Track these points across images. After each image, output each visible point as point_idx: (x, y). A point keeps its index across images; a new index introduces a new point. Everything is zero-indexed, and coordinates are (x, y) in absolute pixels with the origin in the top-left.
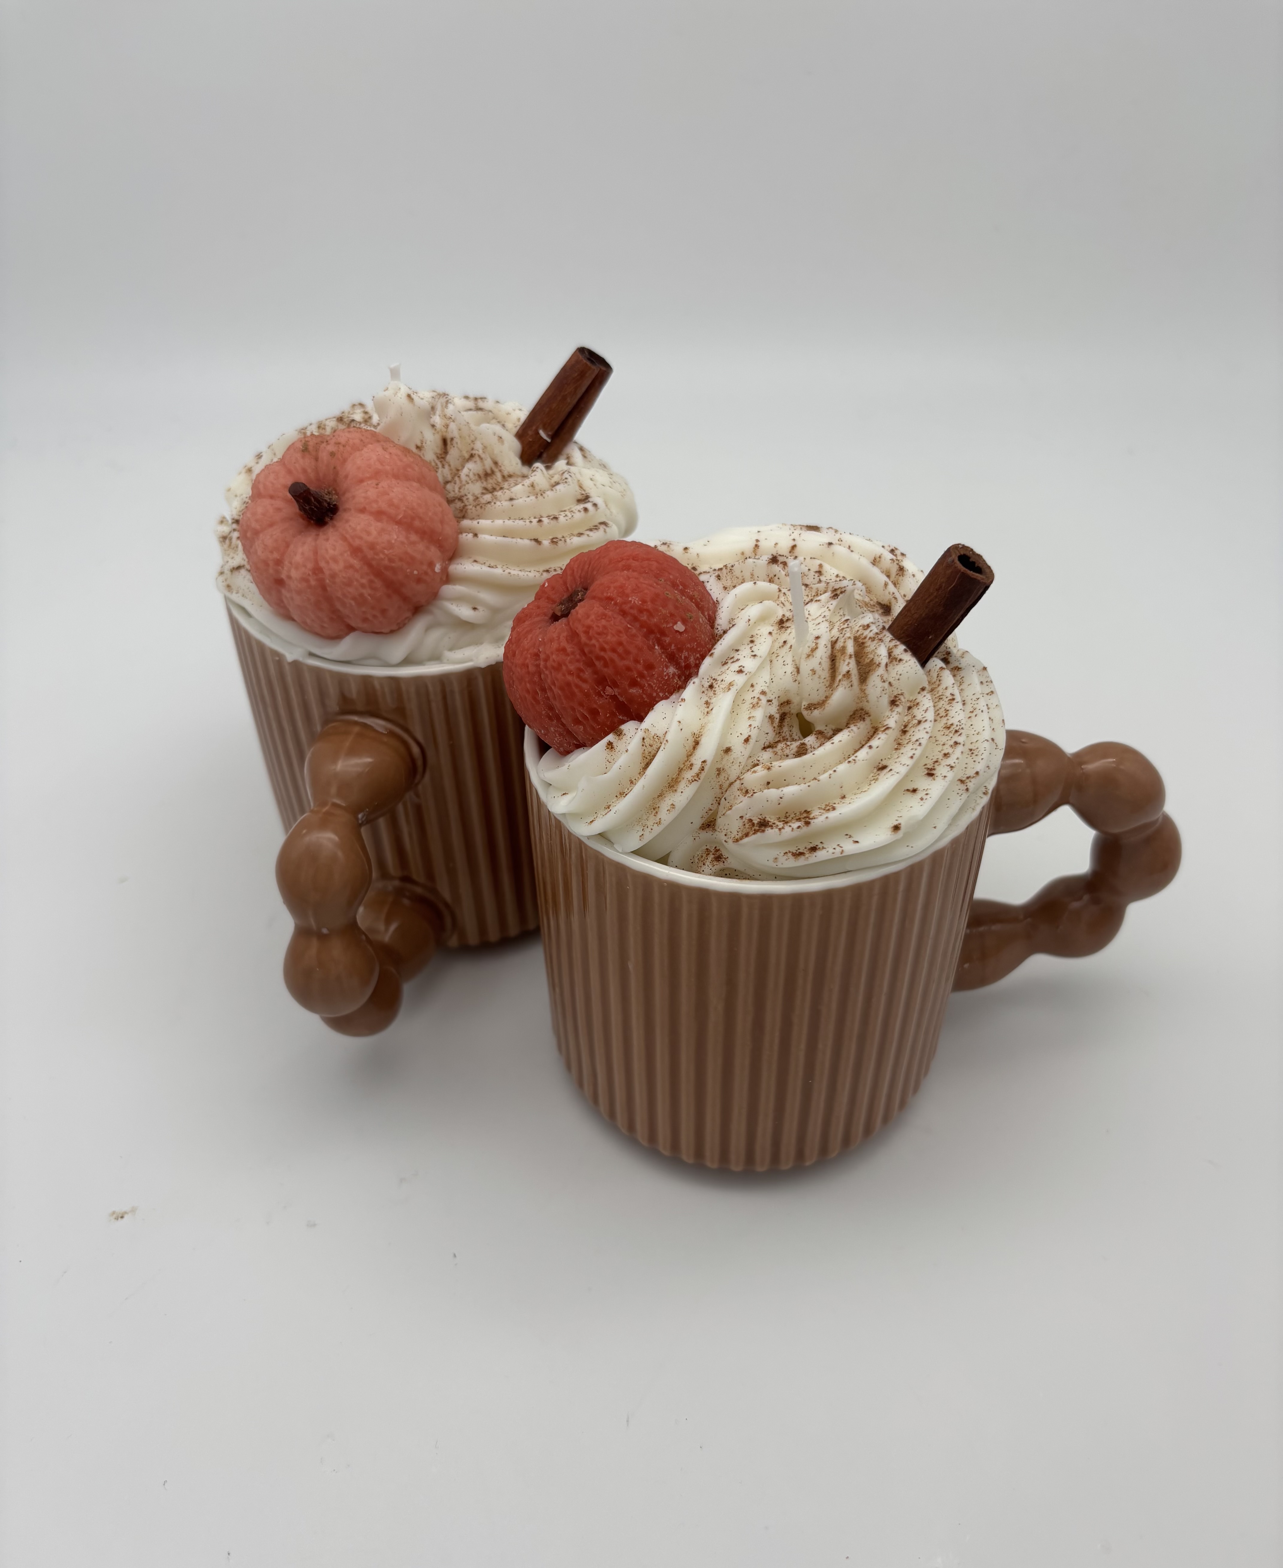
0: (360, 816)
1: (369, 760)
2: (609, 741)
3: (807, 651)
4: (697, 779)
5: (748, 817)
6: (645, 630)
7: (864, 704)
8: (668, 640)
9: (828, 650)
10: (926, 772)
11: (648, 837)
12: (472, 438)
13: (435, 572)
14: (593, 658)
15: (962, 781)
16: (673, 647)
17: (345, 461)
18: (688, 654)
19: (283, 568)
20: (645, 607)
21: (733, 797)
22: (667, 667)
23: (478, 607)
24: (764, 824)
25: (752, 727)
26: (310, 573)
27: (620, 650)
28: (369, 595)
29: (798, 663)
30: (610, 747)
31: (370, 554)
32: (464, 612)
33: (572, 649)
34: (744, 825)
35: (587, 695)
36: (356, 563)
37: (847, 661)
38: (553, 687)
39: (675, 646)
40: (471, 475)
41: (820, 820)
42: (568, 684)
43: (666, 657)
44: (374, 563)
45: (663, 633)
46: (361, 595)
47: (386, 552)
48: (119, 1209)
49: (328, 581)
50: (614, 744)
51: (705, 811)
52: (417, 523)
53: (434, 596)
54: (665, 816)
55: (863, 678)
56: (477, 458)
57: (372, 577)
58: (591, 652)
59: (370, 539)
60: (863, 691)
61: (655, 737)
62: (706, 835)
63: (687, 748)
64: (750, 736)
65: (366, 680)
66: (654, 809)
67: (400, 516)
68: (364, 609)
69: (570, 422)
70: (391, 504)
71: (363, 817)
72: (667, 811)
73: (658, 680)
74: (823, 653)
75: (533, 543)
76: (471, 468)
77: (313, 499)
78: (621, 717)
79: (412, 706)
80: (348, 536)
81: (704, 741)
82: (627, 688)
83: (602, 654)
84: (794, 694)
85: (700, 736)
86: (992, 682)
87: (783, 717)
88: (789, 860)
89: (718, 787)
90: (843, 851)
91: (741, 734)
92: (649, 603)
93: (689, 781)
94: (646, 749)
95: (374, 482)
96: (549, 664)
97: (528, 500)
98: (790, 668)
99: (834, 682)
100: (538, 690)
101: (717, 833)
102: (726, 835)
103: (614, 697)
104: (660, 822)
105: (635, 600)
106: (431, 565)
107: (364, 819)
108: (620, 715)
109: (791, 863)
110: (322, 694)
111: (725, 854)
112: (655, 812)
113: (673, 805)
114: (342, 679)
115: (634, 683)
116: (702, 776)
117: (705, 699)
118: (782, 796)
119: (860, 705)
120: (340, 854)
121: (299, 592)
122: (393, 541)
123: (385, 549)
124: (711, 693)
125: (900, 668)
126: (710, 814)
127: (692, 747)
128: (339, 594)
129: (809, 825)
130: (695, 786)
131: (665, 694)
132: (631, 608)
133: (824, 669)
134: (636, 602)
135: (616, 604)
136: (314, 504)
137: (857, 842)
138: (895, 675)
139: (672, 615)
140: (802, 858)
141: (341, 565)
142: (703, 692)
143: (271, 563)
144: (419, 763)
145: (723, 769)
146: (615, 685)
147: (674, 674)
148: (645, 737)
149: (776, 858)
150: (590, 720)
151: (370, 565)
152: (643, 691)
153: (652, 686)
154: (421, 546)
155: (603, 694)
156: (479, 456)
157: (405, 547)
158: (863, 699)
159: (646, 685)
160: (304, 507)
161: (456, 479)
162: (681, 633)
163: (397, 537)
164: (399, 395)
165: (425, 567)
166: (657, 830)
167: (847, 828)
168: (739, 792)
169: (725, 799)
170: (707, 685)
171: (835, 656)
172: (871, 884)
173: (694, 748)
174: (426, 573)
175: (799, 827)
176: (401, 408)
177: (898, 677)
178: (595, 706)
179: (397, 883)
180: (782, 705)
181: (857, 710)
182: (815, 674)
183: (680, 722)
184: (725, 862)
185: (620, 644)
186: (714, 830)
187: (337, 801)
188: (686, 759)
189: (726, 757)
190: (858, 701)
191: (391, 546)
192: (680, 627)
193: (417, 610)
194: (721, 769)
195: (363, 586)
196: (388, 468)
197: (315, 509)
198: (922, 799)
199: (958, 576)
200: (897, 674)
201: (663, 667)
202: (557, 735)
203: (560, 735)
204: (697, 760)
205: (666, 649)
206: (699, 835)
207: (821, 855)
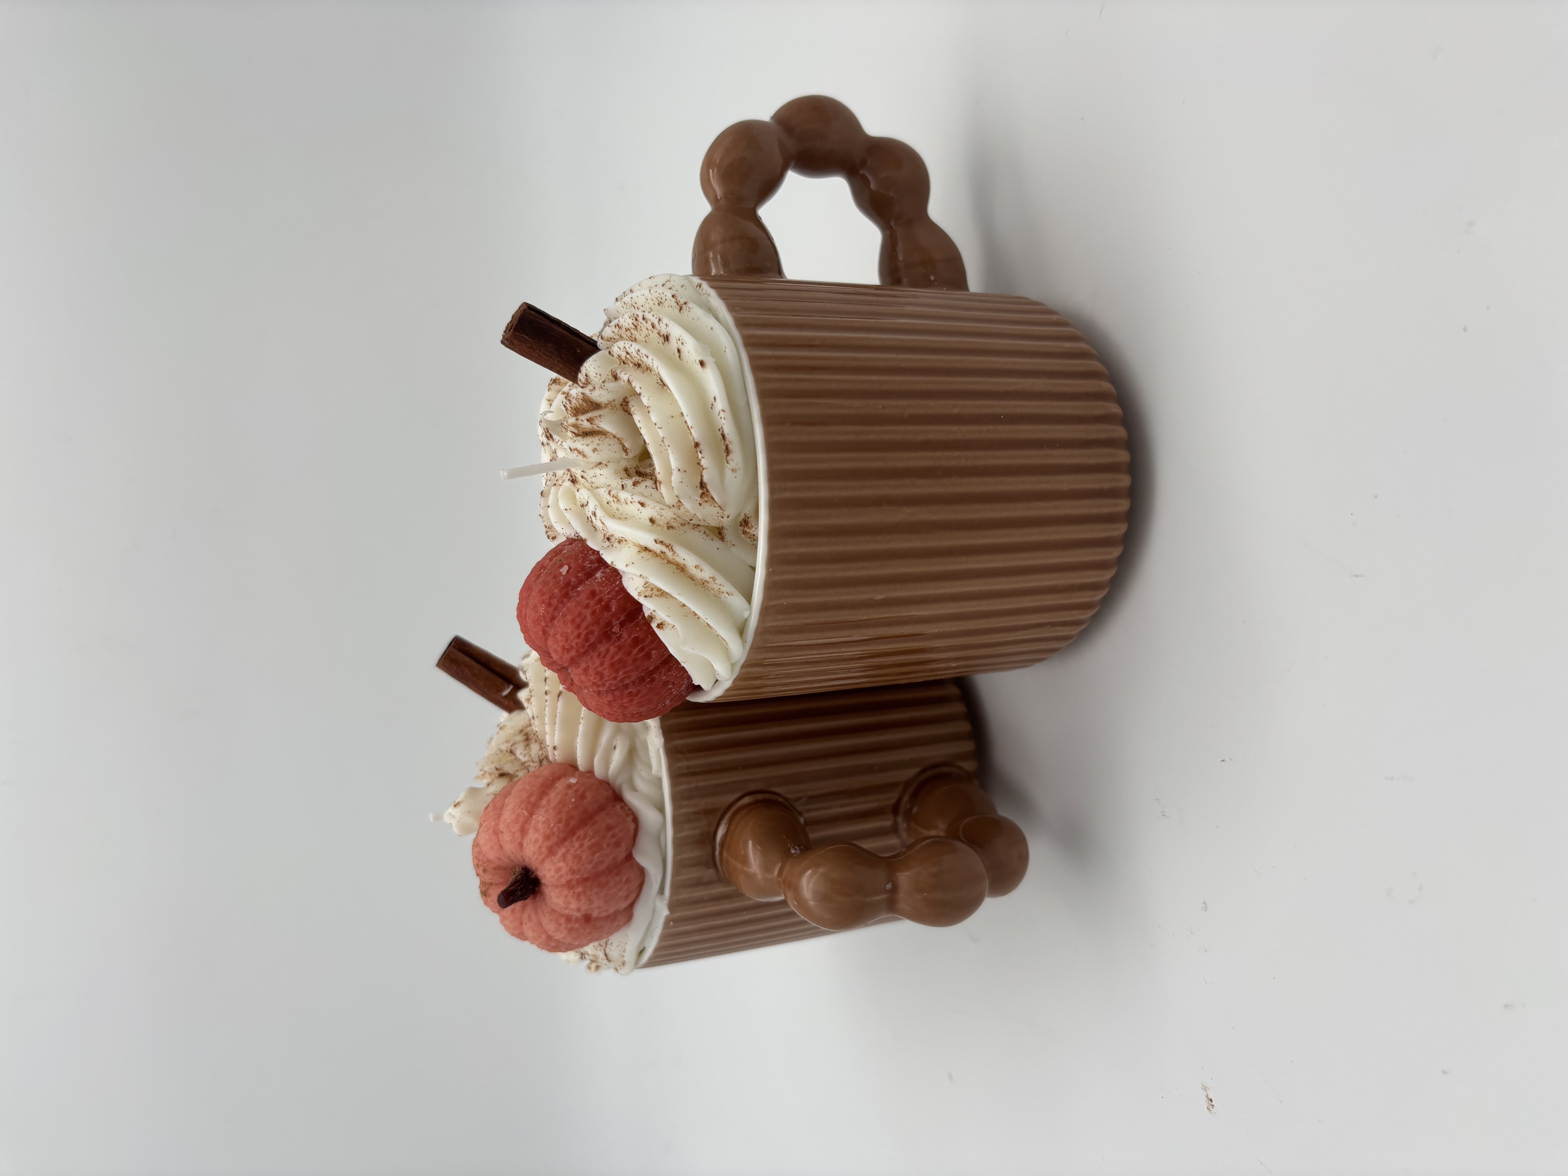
0: (793, 851)
1: (750, 842)
2: (657, 627)
3: (580, 457)
4: (670, 547)
5: (699, 499)
6: (565, 600)
7: (617, 403)
8: (573, 580)
9: (577, 439)
10: (666, 342)
11: (727, 587)
12: (499, 752)
13: (577, 782)
14: (588, 644)
15: (681, 309)
16: (580, 575)
17: (489, 860)
18: (588, 561)
19: (572, 916)
20: (547, 601)
21: (687, 514)
22: (596, 578)
23: (614, 745)
24: (702, 485)
25: (632, 500)
26: (572, 891)
27: (578, 620)
28: (590, 840)
29: (594, 465)
30: (661, 626)
31: (554, 839)
32: (617, 757)
33: (584, 663)
34: (706, 501)
35: (620, 648)
36: (561, 852)
37: (580, 422)
38: (619, 679)
39: (579, 573)
40: (525, 752)
41: (696, 435)
42: (612, 665)
43: (588, 580)
44: (562, 836)
45: (567, 584)
46: (590, 847)
47: (552, 825)
48: (1205, 1104)
49: (577, 876)
50: (659, 622)
51: (706, 537)
52: (533, 799)
53: (605, 784)
54: (706, 573)
55: (596, 406)
56: (513, 748)
57: (574, 838)
58: (583, 646)
59: (541, 839)
60: (606, 406)
61: (645, 586)
62: (729, 535)
63: (650, 557)
64: (639, 502)
65: (679, 843)
66: (704, 584)
67: (526, 813)
68: (605, 845)
69: (497, 669)
70: (516, 821)
71: (796, 849)
72: (702, 572)
73: (605, 587)
74: (580, 444)
75: (560, 698)
76: (520, 752)
77: (512, 888)
78: (640, 618)
79: (703, 803)
80: (540, 858)
81: (644, 543)
82: (611, 613)
83: (582, 636)
84: (618, 466)
85: (640, 546)
86: (624, 292)
87: (639, 474)
88: (733, 459)
89: (683, 528)
90: (722, 411)
91: (638, 510)
92: (544, 598)
93: (674, 554)
94: (654, 594)
95: (500, 835)
96: (599, 683)
97: (533, 704)
98: (598, 471)
99: (602, 432)
100: (628, 692)
101: (725, 526)
102: (723, 517)
103: (622, 624)
104: (712, 578)
105: (542, 609)
106: (570, 786)
107: (797, 848)
108: (638, 618)
109: (736, 458)
110: (699, 883)
111: (742, 517)
112: (705, 583)
113: (696, 567)
114: (679, 866)
115: (607, 607)
116: (667, 542)
117: (616, 544)
118: (677, 470)
119: (618, 406)
120: (821, 870)
121: (591, 902)
122: (544, 819)
123: (549, 826)
124: (613, 539)
125: (592, 375)
126: (709, 533)
127: (650, 553)
128: (590, 867)
129: (699, 443)
130: (678, 549)
131: (618, 580)
132: (548, 612)
133: (591, 441)
134: (543, 609)
135: (546, 626)
136: (516, 887)
137: (715, 398)
138: (597, 379)
139: (555, 577)
140: (730, 447)
141: (561, 864)
142: (612, 546)
143: (570, 926)
144: (760, 797)
145: (668, 524)
146: (609, 624)
147: (603, 572)
148: (645, 595)
149: (732, 470)
150: (644, 645)
151: (564, 840)
152: (614, 599)
153: (609, 591)
154: (552, 795)
155: (619, 634)
156: (512, 746)
157: (549, 809)
158: (612, 405)
159: (608, 596)
160: (519, 895)
161: (526, 765)
162: (570, 568)
163: (541, 815)
164: (454, 814)
165: (570, 792)
166: (720, 580)
167: (705, 408)
168: (682, 509)
169: (691, 520)
170: (607, 543)
171: (583, 432)
172: (758, 381)
173: (650, 551)
174: (577, 791)
175: (701, 452)
176: (465, 812)
177: (599, 376)
178: (629, 640)
179: (900, 819)
180: (629, 476)
181: (623, 409)
182: (596, 449)
183: (627, 565)
184: (748, 516)
185: (573, 621)
186: (722, 528)
187: (776, 872)
188: (659, 557)
189: (658, 521)
190: (615, 408)
191: (547, 822)
192: (564, 570)
193: (617, 798)
194: (668, 525)
195: (581, 846)
196: (493, 823)
197: (522, 886)
198: (682, 343)
199: (517, 334)
200: (596, 377)
201: (595, 582)
202: (670, 673)
203: (669, 670)
204: (658, 548)
205: (582, 580)
206: (729, 541)
207: (728, 428)
